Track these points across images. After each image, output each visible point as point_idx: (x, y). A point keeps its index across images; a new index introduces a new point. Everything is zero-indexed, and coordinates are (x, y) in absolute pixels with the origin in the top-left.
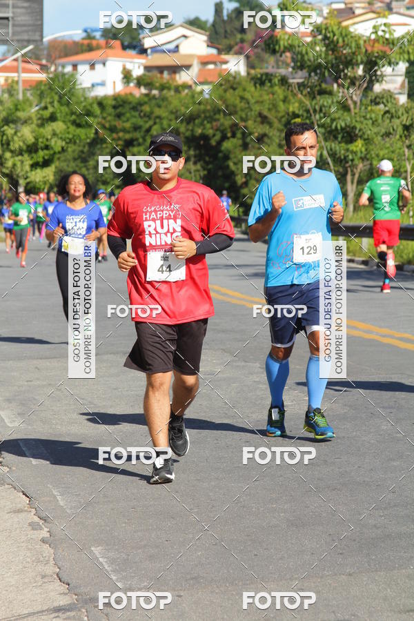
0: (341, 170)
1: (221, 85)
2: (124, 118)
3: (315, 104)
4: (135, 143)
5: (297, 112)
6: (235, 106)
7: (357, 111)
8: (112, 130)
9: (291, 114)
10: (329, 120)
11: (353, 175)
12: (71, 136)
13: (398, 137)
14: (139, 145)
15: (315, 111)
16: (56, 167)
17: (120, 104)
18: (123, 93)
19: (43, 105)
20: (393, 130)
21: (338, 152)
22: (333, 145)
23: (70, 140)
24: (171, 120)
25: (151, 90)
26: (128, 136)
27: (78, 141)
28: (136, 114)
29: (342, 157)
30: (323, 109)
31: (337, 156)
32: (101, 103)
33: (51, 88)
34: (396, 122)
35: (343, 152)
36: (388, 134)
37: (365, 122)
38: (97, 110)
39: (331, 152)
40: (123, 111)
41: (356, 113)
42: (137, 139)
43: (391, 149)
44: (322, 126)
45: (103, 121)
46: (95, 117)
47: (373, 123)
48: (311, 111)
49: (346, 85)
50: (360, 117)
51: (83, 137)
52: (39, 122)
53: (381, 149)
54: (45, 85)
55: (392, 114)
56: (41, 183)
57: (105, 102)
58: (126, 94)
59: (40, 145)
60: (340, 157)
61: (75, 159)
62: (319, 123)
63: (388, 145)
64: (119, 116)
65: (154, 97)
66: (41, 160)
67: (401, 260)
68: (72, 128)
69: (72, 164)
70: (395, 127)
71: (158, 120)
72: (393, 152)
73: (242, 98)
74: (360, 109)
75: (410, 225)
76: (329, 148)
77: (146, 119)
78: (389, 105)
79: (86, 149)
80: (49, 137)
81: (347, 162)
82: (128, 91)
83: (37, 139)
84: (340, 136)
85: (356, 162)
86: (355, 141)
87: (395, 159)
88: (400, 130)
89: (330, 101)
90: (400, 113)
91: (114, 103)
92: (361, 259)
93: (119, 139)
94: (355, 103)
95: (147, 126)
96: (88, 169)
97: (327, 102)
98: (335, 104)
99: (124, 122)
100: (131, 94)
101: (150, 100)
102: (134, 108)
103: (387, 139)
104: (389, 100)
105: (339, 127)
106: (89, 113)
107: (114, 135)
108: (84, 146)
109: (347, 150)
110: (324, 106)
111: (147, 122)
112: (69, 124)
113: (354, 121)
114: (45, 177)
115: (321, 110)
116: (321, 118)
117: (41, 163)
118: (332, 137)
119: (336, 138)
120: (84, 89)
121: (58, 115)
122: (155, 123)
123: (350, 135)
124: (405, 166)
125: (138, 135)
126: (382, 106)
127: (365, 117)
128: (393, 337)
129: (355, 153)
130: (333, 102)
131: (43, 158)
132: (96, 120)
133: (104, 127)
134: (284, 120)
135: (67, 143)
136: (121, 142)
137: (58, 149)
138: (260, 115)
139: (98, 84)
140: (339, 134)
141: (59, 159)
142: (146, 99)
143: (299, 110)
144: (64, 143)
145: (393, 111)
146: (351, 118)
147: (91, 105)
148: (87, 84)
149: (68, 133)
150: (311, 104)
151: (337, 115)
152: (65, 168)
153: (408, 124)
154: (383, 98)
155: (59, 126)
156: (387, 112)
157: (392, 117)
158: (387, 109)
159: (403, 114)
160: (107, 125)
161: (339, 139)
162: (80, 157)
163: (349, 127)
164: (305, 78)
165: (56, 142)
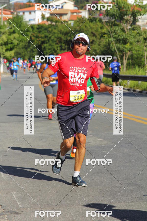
0: (121, 54)
1: (78, 21)
2: (41, 33)
3: (112, 29)
4: (45, 42)
5: (105, 32)
6: (83, 29)
7: (128, 32)
8: (37, 37)
9: (103, 33)
10: (117, 36)
11: (126, 56)
12: (21, 39)
13: (142, 43)
14: (47, 43)
15: (112, 32)
16: (15, 51)
17: (40, 28)
18: (41, 24)
19: (10, 27)
20: (140, 40)
21: (120, 48)
22: (119, 45)
23: (21, 41)
24: (58, 34)
25: (52, 22)
26: (43, 40)
27: (23, 41)
28: (46, 31)
29: (122, 50)
30: (115, 31)
31: (120, 49)
32: (32, 27)
33: (13, 21)
34: (141, 37)
35: (122, 48)
36: (138, 41)
37: (131, 37)
38: (31, 30)
39: (118, 48)
40: (41, 30)
41: (127, 33)
42: (46, 41)
43: (140, 47)
44: (115, 38)
45: (34, 34)
46: (30, 32)
47: (134, 37)
48: (111, 32)
49: (124, 22)
50: (129, 34)
51: (25, 40)
52: (9, 34)
53: (136, 47)
54: (12, 19)
55: (139, 34)
56: (9, 57)
57: (34, 27)
58: (43, 24)
59: (9, 42)
60: (121, 50)
61: (23, 48)
62: (113, 36)
63: (138, 45)
64: (40, 32)
65: (53, 25)
66: (9, 48)
67: (142, 89)
68: (21, 36)
69: (22, 50)
70: (141, 39)
71: (54, 34)
72: (140, 48)
73: (86, 26)
74: (129, 32)
75: (145, 76)
76: (117, 46)
77: (50, 33)
78: (139, 30)
79: (27, 44)
80: (12, 39)
81: (124, 52)
82: (43, 23)
83: (8, 40)
84: (121, 42)
85: (127, 51)
86: (127, 43)
87: (141, 51)
88: (142, 40)
89: (118, 28)
90: (142, 34)
91: (38, 27)
92: (127, 88)
93: (40, 40)
94: (127, 29)
95: (50, 36)
96: (27, 52)
97: (117, 29)
98: (120, 30)
99: (41, 34)
100: (44, 24)
101: (52, 26)
102: (46, 29)
103: (138, 43)
104: (139, 28)
105: (121, 38)
106: (28, 31)
107: (38, 39)
108: (26, 43)
109: (124, 47)
110: (115, 30)
111: (50, 34)
112: (20, 35)
113: (127, 36)
114: (11, 54)
115: (114, 32)
116: (114, 35)
117: (9, 49)
118: (118, 42)
119: (120, 42)
120: (26, 22)
121: (16, 31)
122: (53, 35)
123: (125, 41)
124: (144, 54)
125: (46, 39)
126: (136, 31)
127: (131, 35)
128: (134, 117)
129: (127, 48)
130: (119, 29)
131: (10, 47)
132: (31, 33)
133: (34, 36)
134: (100, 35)
135: (19, 42)
136: (40, 42)
137: (16, 44)
138: (92, 33)
139: (32, 20)
140: (121, 41)
141: (16, 48)
142: (50, 26)
143: (106, 31)
144: (18, 42)
145: (140, 32)
146: (126, 35)
147: (29, 27)
148: (27, 20)
149: (20, 38)
150: (110, 29)
151: (120, 34)
152: (19, 51)
153: (146, 37)
154: (136, 28)
155: (16, 35)
156: (138, 33)
157: (140, 35)
158: (138, 32)
159: (143, 34)
160: (35, 35)
161: (121, 43)
162: (24, 47)
163: (125, 38)
164: (109, 19)
165: (15, 41)
